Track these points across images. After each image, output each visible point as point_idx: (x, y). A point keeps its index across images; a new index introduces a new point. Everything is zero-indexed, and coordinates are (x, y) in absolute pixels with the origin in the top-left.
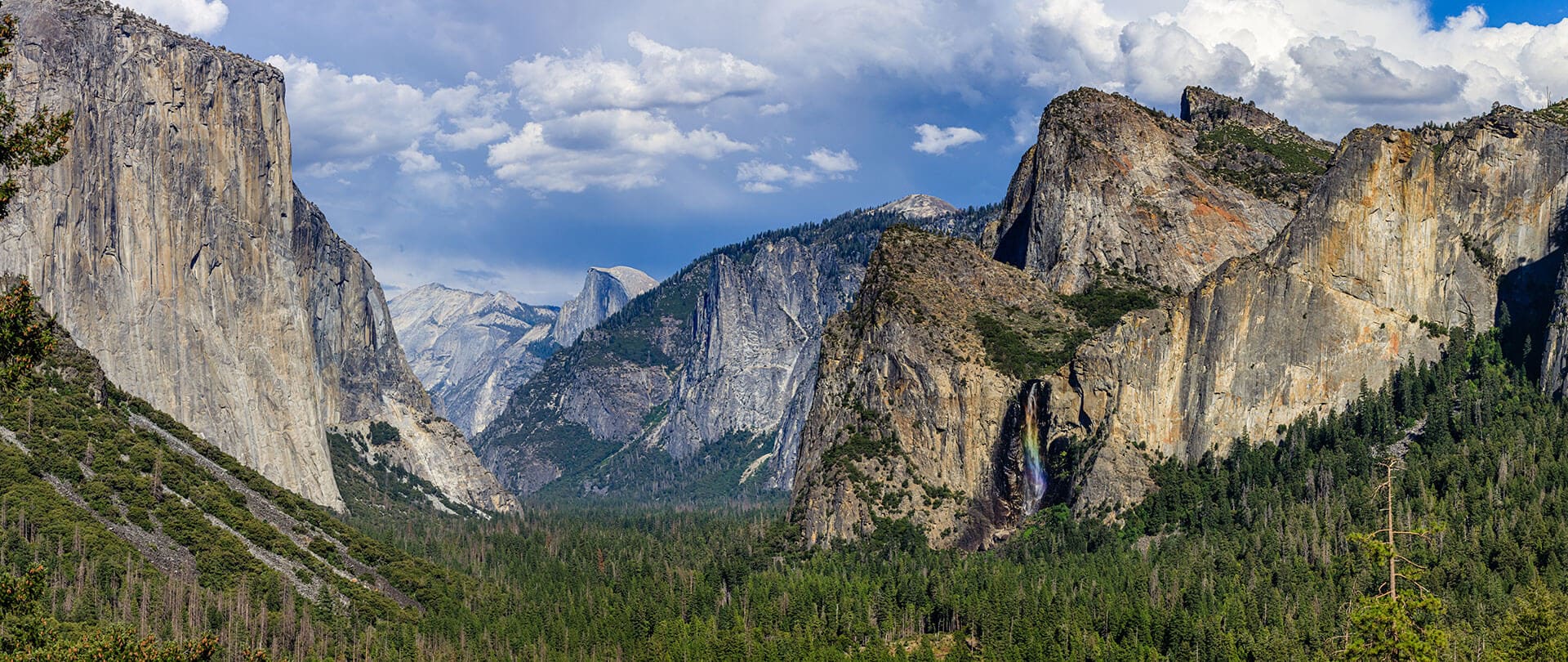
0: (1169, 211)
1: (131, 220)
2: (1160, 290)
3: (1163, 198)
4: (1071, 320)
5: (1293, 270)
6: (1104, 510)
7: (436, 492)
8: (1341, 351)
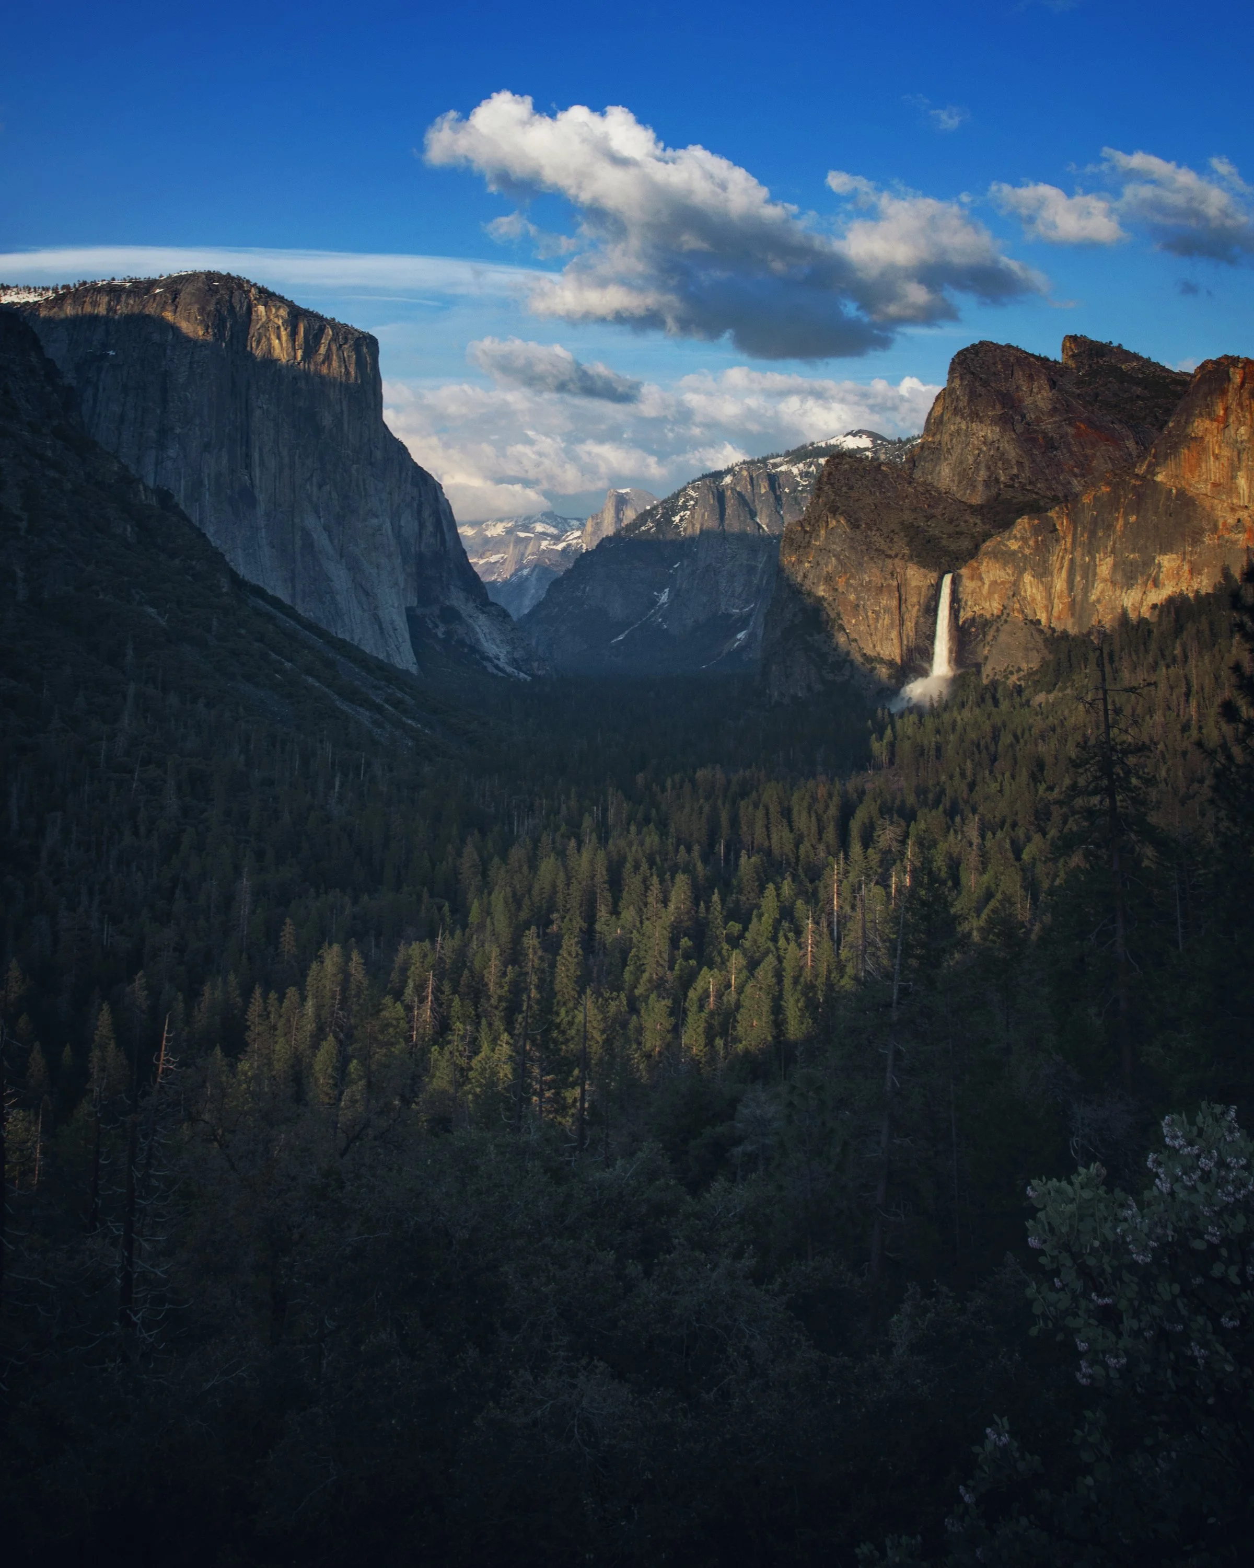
0: (1055, 436)
1: (261, 449)
2: (1049, 498)
3: (1048, 425)
4: (977, 524)
5: (1159, 478)
6: (1008, 673)
7: (488, 659)
8: (1203, 542)
